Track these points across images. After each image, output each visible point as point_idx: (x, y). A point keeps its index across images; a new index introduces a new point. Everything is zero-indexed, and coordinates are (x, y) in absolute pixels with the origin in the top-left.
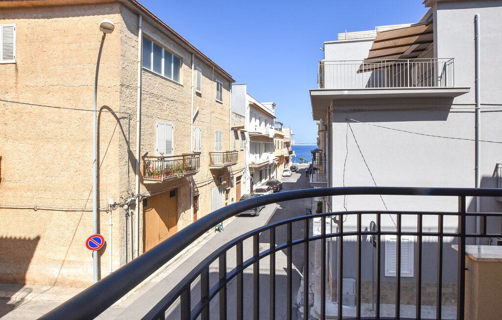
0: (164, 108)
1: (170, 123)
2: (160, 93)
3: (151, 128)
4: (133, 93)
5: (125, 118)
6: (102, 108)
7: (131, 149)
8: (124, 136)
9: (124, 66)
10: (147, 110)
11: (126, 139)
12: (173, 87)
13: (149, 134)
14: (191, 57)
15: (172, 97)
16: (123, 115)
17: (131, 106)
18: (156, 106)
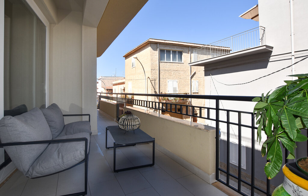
0: (172, 74)
1: (176, 80)
2: (170, 69)
3: (165, 83)
4: (156, 72)
5: (153, 80)
7: (156, 91)
9: (152, 63)
10: (163, 76)
11: (154, 87)
12: (177, 65)
13: (164, 85)
14: (188, 49)
15: (176, 69)
17: (155, 76)
18: (168, 74)
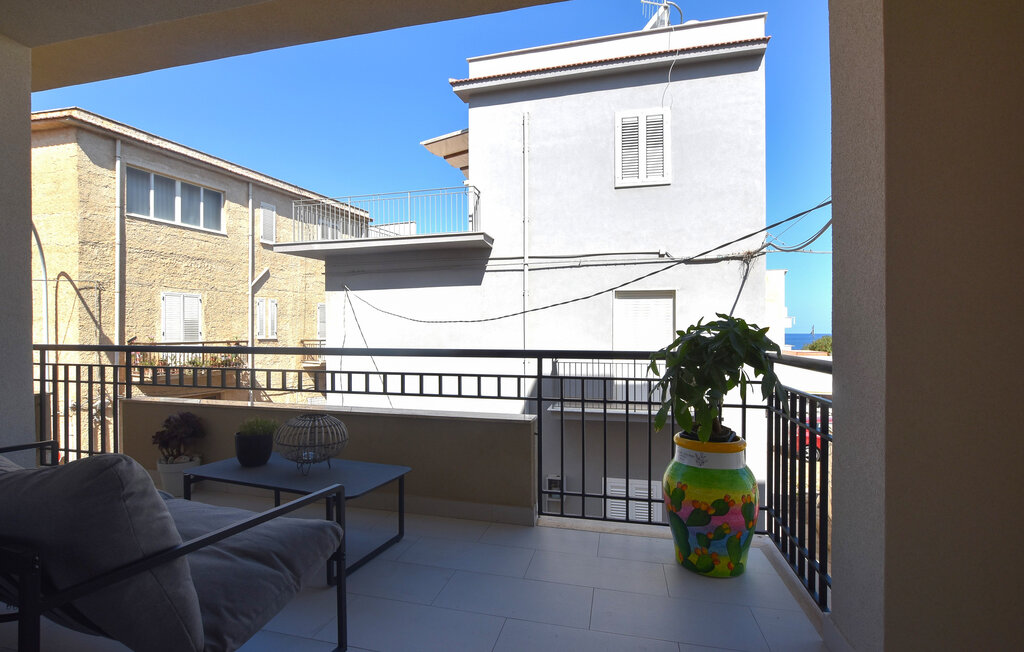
0: (180, 271)
1: (195, 293)
2: (169, 250)
3: (149, 301)
4: (107, 253)
5: (92, 288)
6: (59, 276)
7: (105, 332)
8: (91, 314)
9: (87, 215)
10: (139, 276)
11: (93, 318)
12: (201, 238)
13: (143, 310)
14: (246, 189)
15: (198, 254)
16: (87, 284)
17: (103, 271)
18: (161, 270)
